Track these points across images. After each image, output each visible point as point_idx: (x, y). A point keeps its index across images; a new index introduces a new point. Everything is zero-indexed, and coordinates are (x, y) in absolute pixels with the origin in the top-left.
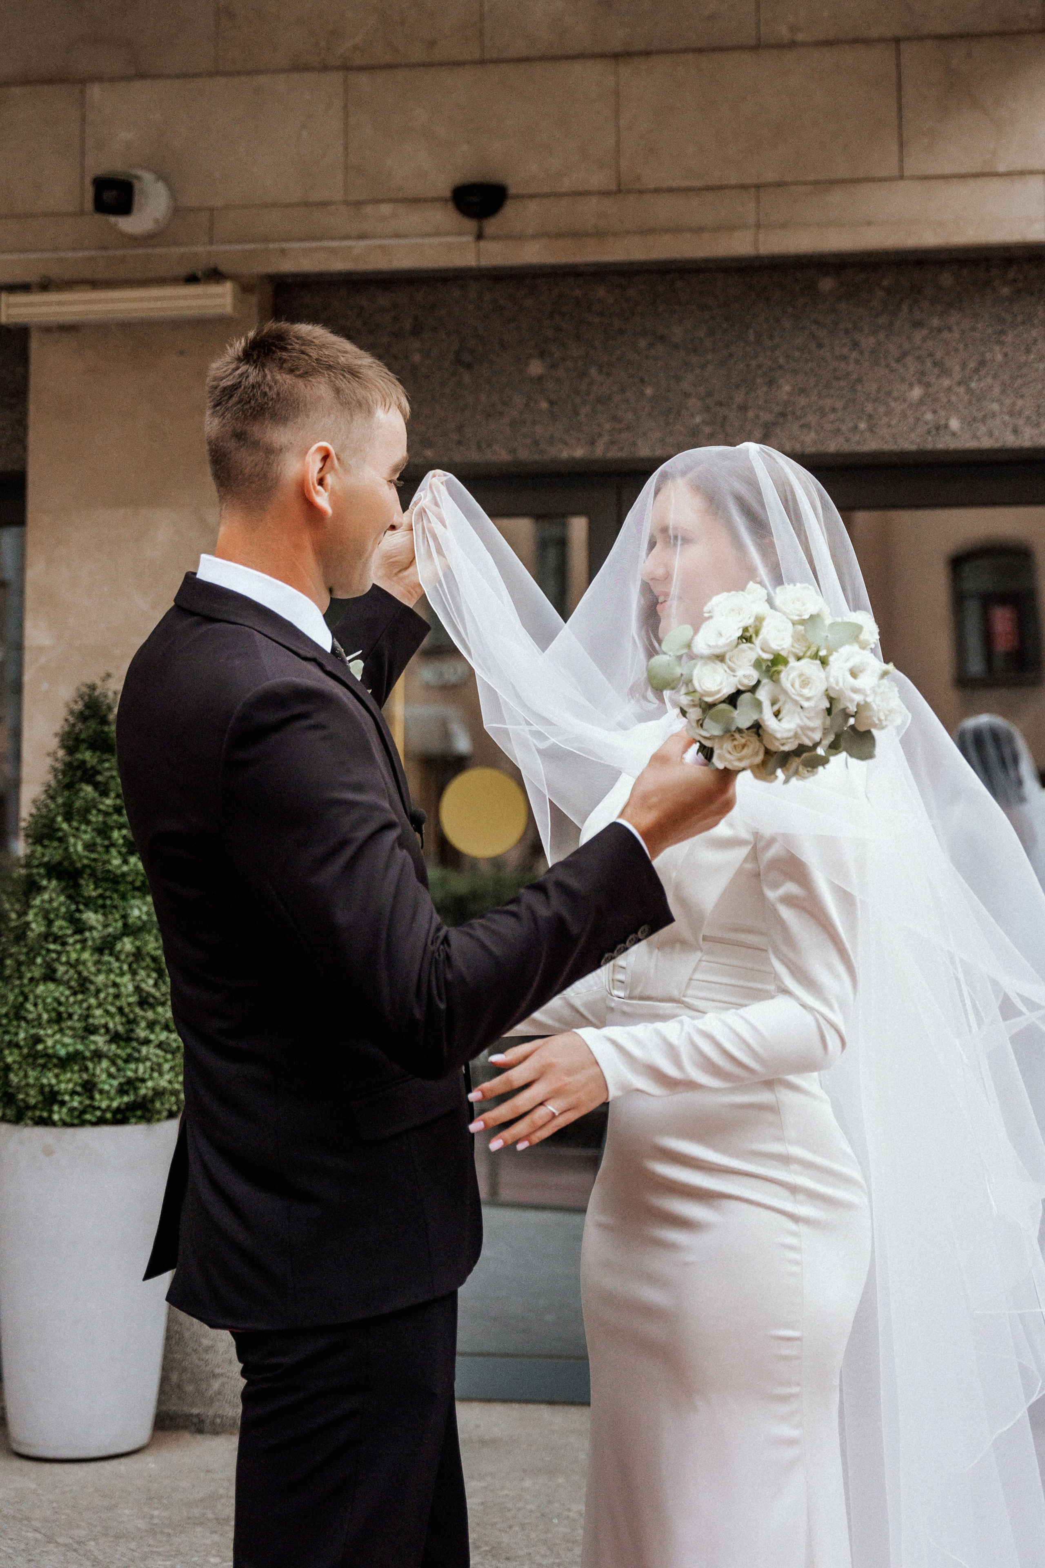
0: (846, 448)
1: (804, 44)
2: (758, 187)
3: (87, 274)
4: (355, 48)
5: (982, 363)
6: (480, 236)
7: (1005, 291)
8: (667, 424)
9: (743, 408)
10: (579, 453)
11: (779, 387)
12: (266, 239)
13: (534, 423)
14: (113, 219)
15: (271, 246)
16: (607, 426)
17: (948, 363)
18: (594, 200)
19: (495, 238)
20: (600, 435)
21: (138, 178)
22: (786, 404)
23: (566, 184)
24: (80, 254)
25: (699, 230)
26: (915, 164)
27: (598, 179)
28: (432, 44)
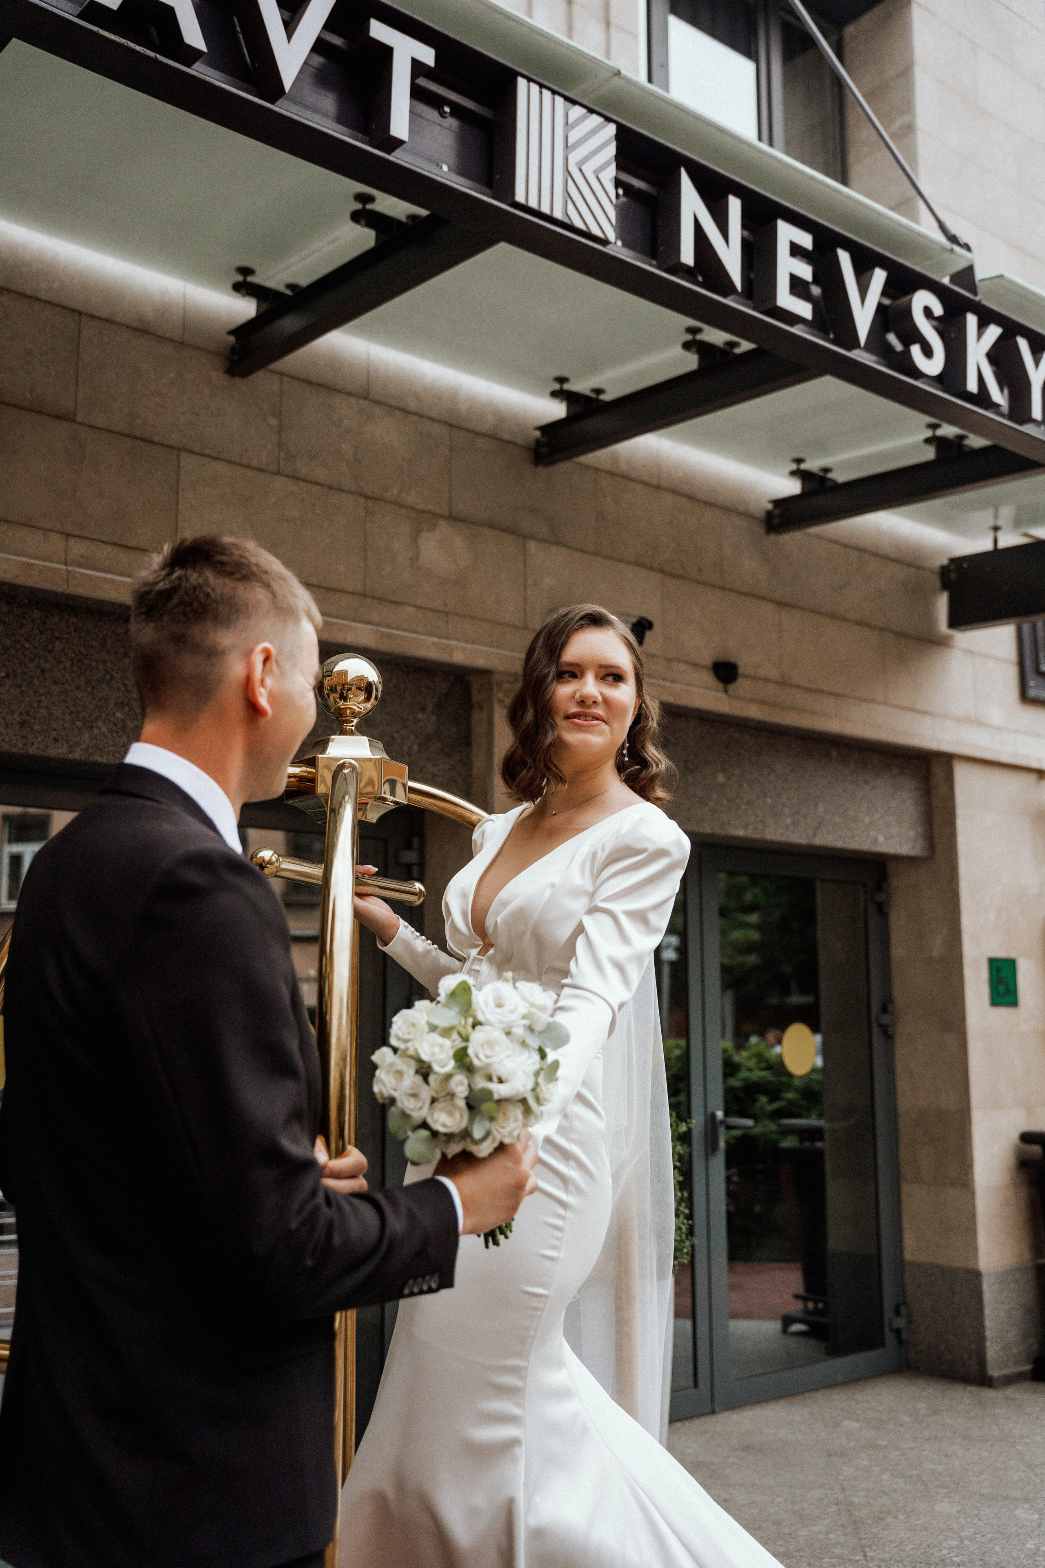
4: (666, 560)
5: (889, 808)
6: (728, 695)
8: (776, 821)
9: (806, 817)
11: (819, 808)
13: (722, 811)
16: (753, 818)
17: (878, 805)
18: (773, 685)
19: (732, 697)
22: (822, 817)
23: (761, 673)
27: (774, 674)
28: (701, 569)
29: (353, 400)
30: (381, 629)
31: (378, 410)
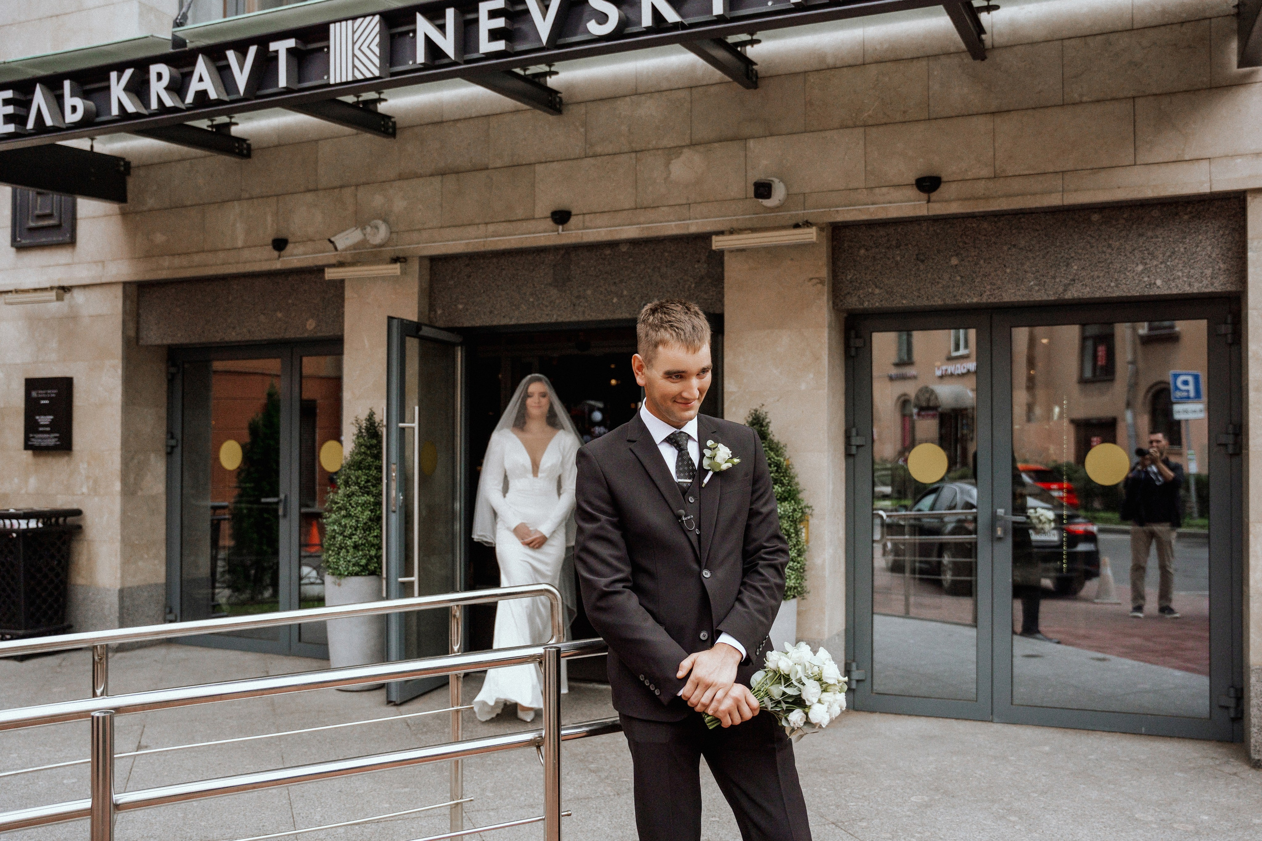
0: (1104, 295)
1: (1086, 102)
2: (1063, 172)
3: (749, 225)
4: (869, 116)
5: (1173, 253)
6: (929, 201)
7: (1186, 217)
8: (1017, 286)
9: (1054, 277)
10: (975, 300)
11: (1072, 267)
12: (830, 207)
13: (954, 286)
14: (760, 200)
15: (832, 209)
16: (989, 287)
17: (1156, 253)
18: (983, 182)
19: (934, 202)
20: (985, 292)
21: (772, 181)
22: (1076, 274)
23: (970, 175)
24: (748, 216)
25: (1035, 194)
26: (1141, 159)
27: (985, 172)
28: (904, 112)
29: (628, 99)
30: (642, 226)
31: (643, 98)
